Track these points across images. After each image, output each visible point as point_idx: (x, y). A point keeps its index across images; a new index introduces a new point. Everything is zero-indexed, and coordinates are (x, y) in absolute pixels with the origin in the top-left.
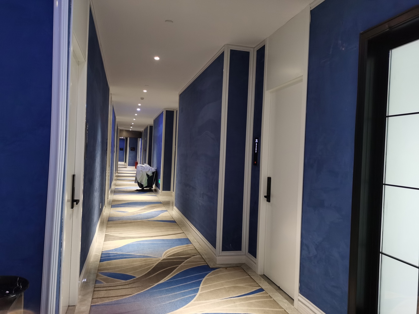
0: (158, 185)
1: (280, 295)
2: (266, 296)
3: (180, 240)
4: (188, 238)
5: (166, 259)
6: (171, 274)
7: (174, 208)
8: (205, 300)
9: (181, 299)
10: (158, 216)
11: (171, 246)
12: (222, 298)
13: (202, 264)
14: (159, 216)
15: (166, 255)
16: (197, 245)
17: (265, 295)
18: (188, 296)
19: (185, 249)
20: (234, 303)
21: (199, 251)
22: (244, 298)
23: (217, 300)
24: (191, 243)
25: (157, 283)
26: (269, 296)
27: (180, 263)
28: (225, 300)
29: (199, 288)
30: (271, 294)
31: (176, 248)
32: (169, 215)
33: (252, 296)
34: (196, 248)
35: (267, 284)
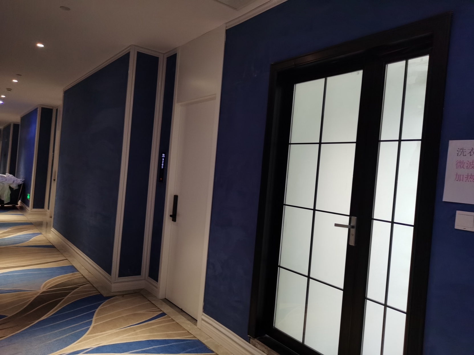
0: (25, 201)
1: (182, 317)
2: (169, 320)
3: (62, 268)
4: (73, 266)
5: (47, 291)
6: (56, 308)
7: (52, 229)
8: (101, 332)
9: (71, 335)
10: (29, 240)
11: (52, 276)
12: (120, 327)
13: (94, 293)
14: (31, 240)
15: (46, 287)
16: (85, 273)
17: (167, 319)
18: (80, 330)
19: (71, 278)
20: (135, 331)
21: (89, 279)
22: (145, 325)
23: (114, 331)
24: (78, 271)
25: (37, 320)
26: (172, 319)
27: (66, 294)
28: (124, 329)
29: (92, 320)
30: (173, 317)
31: (58, 278)
32: (44, 238)
33: (153, 322)
34: (84, 277)
35: (169, 307)
